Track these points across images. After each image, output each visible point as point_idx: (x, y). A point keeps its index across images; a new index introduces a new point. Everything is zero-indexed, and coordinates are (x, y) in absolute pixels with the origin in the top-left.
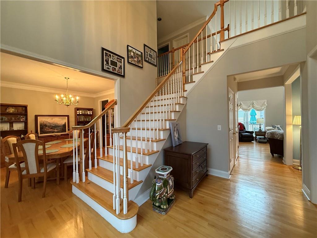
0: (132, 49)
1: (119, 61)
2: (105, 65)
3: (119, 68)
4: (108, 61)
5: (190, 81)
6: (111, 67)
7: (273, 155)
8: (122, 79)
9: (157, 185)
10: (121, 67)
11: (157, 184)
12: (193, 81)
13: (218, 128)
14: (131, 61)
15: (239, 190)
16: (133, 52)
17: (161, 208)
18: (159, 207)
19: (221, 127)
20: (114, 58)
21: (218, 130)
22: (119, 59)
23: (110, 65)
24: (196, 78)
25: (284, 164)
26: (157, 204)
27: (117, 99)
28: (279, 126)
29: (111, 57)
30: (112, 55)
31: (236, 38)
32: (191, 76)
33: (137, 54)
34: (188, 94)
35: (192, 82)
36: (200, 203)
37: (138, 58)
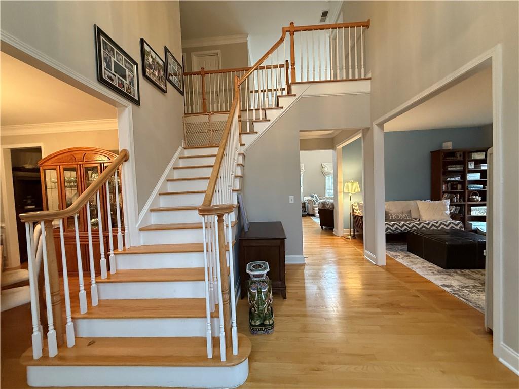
0: (150, 49)
1: (128, 68)
2: (105, 69)
3: (130, 83)
4: (110, 61)
5: (248, 131)
6: (115, 76)
7: (322, 228)
8: (136, 107)
9: (263, 292)
10: (132, 82)
11: (262, 290)
12: (255, 131)
13: (290, 200)
14: (150, 75)
15: (322, 273)
16: (152, 57)
17: (266, 325)
18: (262, 325)
19: (294, 198)
20: (119, 58)
21: (290, 202)
22: (129, 63)
23: (113, 72)
24: (260, 127)
25: (335, 235)
26: (258, 323)
27: (128, 148)
28: (316, 195)
29: (114, 54)
30: (115, 50)
31: (309, 85)
32: (252, 123)
33: (157, 63)
34: (247, 151)
35: (252, 132)
36: (298, 300)
37: (159, 71)
